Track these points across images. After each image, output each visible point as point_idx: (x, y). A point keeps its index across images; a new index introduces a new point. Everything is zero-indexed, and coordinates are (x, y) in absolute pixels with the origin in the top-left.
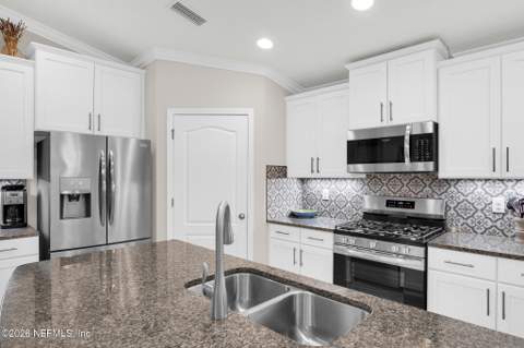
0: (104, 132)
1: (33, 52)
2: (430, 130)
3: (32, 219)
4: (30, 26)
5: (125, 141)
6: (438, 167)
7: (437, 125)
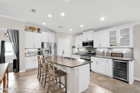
0: (50, 42)
1: (41, 32)
2: (92, 42)
3: (41, 53)
4: (41, 28)
5: (52, 43)
6: (93, 46)
7: (93, 41)
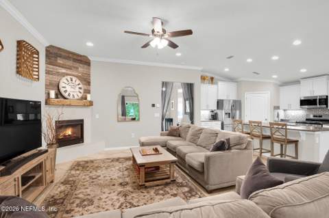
1: (217, 83)
2: (325, 98)
6: (327, 107)
7: (327, 96)
